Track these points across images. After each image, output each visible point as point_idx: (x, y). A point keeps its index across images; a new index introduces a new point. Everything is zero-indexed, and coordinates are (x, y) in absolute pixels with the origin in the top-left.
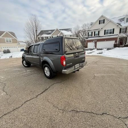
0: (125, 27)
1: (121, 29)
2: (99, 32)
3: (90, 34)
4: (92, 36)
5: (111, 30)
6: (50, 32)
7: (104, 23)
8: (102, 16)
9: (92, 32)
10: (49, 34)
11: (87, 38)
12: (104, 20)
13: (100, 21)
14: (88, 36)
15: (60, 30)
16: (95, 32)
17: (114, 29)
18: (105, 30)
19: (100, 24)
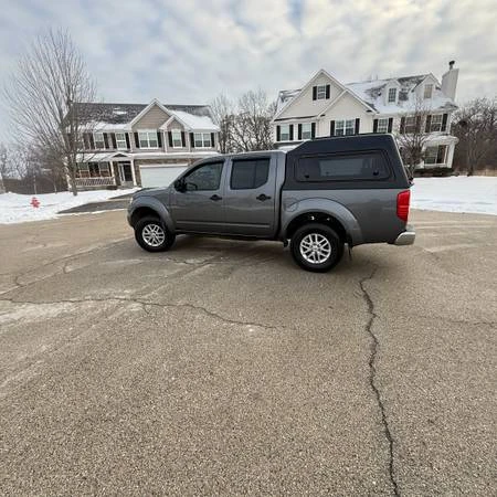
0: (387, 115)
1: (376, 121)
2: (313, 125)
3: (285, 130)
4: (291, 139)
5: (349, 122)
6: (120, 113)
7: (328, 97)
8: (322, 74)
9: (291, 127)
10: (119, 120)
11: (276, 146)
12: (328, 87)
13: (315, 88)
14: (278, 140)
15: (167, 106)
16: (300, 126)
17: (358, 121)
18: (333, 123)
19: (314, 99)
